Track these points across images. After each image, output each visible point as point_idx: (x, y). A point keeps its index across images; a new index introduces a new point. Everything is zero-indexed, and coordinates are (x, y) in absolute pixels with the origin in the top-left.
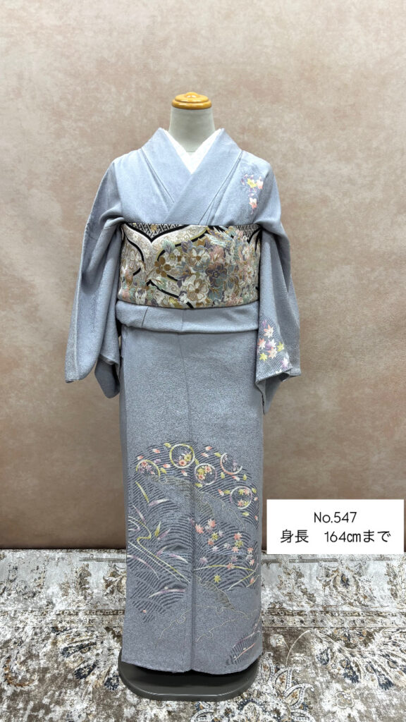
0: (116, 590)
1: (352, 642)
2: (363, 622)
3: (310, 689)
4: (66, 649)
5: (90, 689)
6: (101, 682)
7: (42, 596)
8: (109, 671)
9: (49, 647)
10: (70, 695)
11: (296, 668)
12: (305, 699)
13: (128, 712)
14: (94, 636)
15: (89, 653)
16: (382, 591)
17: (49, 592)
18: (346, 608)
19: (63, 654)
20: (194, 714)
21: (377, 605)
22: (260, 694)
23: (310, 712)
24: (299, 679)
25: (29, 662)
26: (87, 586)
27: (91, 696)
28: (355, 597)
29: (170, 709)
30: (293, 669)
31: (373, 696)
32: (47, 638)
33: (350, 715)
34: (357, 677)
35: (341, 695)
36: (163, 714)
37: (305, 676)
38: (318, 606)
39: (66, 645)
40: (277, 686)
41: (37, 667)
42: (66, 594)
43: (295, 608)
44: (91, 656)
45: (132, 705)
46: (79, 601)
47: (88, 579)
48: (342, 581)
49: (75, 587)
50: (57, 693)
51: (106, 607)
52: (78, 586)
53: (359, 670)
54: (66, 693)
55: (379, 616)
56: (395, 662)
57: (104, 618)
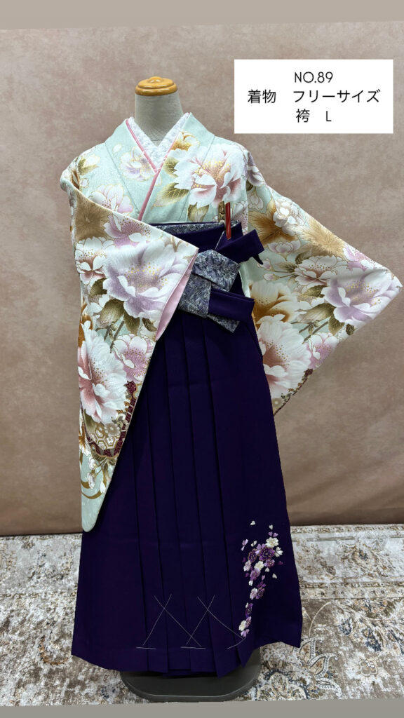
3: (334, 658)
11: (319, 638)
12: (330, 667)
18: (366, 579)
21: (397, 574)
22: (285, 664)
23: (335, 681)
24: (323, 649)
30: (316, 639)
34: (379, 646)
35: (364, 663)
37: (328, 646)
38: (338, 578)
40: (302, 656)
43: (315, 581)
53: (381, 639)
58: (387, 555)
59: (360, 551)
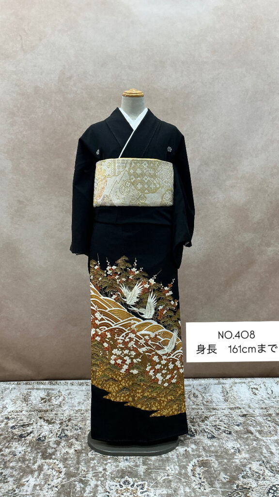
0: (47, 401)
1: (194, 420)
2: (203, 412)
4: (14, 426)
5: (28, 442)
6: (34, 439)
8: (39, 435)
9: (3, 425)
10: (15, 444)
13: (50, 451)
14: (32, 421)
15: (28, 428)
16: (219, 400)
17: (5, 403)
18: (194, 407)
19: (12, 428)
21: (214, 404)
26: (29, 400)
27: (28, 445)
28: (201, 402)
29: (76, 449)
31: (202, 442)
32: (2, 422)
33: (186, 450)
34: (194, 435)
36: (72, 451)
39: (14, 425)
42: (15, 403)
44: (29, 429)
45: (52, 448)
46: (23, 406)
47: (30, 398)
48: (194, 396)
49: (21, 401)
50: (7, 444)
51: (41, 409)
52: (23, 400)
53: (196, 432)
54: (12, 444)
55: (214, 410)
56: (219, 428)
57: (39, 413)
58: (210, 396)
59: (194, 394)
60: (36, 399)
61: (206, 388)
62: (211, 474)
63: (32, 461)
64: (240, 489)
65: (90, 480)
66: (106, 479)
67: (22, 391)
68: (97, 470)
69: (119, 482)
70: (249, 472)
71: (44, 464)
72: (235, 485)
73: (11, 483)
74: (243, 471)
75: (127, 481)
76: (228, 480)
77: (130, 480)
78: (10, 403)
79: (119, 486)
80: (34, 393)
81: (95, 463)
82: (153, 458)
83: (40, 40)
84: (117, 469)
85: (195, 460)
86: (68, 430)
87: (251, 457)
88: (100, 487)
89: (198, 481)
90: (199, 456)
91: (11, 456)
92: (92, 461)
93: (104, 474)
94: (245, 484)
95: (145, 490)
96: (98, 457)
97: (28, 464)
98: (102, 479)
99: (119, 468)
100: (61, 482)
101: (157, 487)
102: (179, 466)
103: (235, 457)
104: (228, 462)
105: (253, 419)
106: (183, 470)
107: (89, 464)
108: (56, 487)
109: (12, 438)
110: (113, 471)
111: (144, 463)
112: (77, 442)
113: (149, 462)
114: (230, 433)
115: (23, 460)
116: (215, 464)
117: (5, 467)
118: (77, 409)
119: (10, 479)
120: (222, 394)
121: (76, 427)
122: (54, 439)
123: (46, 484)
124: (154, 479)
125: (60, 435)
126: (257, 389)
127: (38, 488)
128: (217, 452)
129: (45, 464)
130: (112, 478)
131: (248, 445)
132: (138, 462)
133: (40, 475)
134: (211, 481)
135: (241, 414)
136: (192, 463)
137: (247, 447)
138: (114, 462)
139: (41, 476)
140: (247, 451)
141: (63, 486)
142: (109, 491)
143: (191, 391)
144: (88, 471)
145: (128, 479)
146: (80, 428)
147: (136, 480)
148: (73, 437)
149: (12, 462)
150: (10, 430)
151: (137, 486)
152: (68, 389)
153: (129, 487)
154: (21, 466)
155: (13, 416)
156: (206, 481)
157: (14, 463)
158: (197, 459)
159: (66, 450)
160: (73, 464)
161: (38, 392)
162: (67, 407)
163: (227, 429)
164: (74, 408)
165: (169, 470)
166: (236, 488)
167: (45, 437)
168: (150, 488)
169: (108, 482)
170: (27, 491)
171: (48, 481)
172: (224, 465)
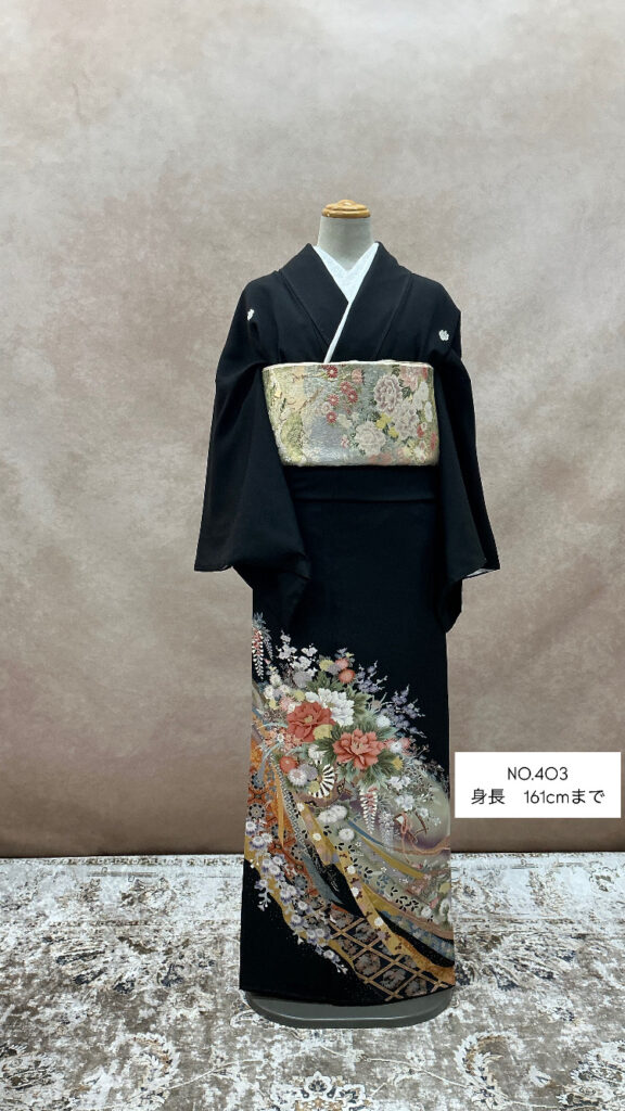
0: (136, 902)
1: (468, 947)
2: (487, 927)
4: (64, 957)
5: (95, 993)
6: (109, 987)
7: (29, 908)
8: (120, 978)
9: (38, 954)
10: (65, 998)
13: (143, 1013)
14: (103, 946)
15: (94, 962)
17: (41, 904)
19: (58, 962)
20: (236, 1013)
25: (10, 969)
26: (95, 899)
27: (94, 1000)
28: (483, 906)
29: (203, 1010)
31: (487, 997)
32: (37, 948)
33: (450, 1015)
36: (193, 1014)
39: (62, 954)
41: (21, 973)
42: (65, 905)
44: (98, 965)
45: (150, 1007)
46: (82, 913)
47: (97, 893)
48: (466, 892)
49: (79, 901)
50: (48, 997)
51: (121, 918)
52: (83, 899)
54: (60, 997)
55: (512, 922)
56: (525, 966)
57: (117, 929)
60: (110, 897)
61: (493, 876)
62: (509, 1069)
63: (104, 1038)
64: (577, 1105)
65: (236, 1079)
66: (271, 1078)
67: (80, 879)
68: (250, 1057)
69: (301, 1085)
70: (596, 1066)
71: (131, 1042)
72: (565, 1096)
73: (57, 1085)
74: (580, 1063)
75: (318, 1082)
76: (548, 1083)
77: (326, 1080)
78: (53, 905)
79: (299, 1094)
80: (106, 882)
81: (246, 1042)
82: (377, 1032)
83: (119, 95)
84: (296, 1055)
85: (471, 1039)
86: (182, 967)
87: (599, 1032)
88: (257, 1094)
89: (479, 1084)
90: (481, 1029)
91: (58, 1024)
92: (238, 1038)
93: (266, 1066)
94: (587, 1093)
95: (360, 1103)
96: (253, 1027)
97: (95, 1043)
98: (264, 1077)
99: (300, 1054)
100: (171, 1084)
101: (386, 1097)
102: (435, 1050)
103: (563, 1031)
104: (547, 1041)
105: (602, 944)
106: (445, 1062)
107: (231, 1044)
108: (161, 1095)
109: (60, 984)
110: (287, 1060)
111: (356, 1044)
112: (203, 994)
113: (368, 1041)
114: (550, 977)
115: (85, 1033)
116: (518, 1047)
117: (45, 1050)
118: (202, 919)
119: (55, 1076)
120: (531, 890)
121: (201, 960)
122: (151, 987)
123: (136, 1087)
124: (378, 1081)
125: (166, 977)
126: (608, 879)
127: (118, 1095)
128: (521, 1019)
129: (135, 1044)
130: (284, 1076)
131: (591, 1005)
132: (343, 1041)
133: (122, 1067)
134: (509, 1086)
135: (574, 933)
136: (465, 1044)
137: (590, 1009)
138: (287, 1040)
139: (126, 1070)
140: (590, 1017)
141: (174, 1093)
142: (278, 1104)
143: (458, 882)
144: (229, 1061)
145: (322, 1078)
146: (211, 963)
147: (338, 1082)
148: (195, 981)
149: (59, 1038)
150: (54, 965)
151: (342, 1095)
152: (182, 875)
153: (325, 1097)
154: (79, 1048)
155: (59, 934)
156: (499, 1085)
157: (64, 1040)
158: (477, 1034)
159: (181, 1012)
160: (197, 1042)
161: (115, 880)
162: (180, 915)
163: (542, 968)
164: (197, 917)
165: (412, 1059)
166: (566, 1103)
167: (132, 982)
168: (370, 1099)
169: (276, 1084)
170: (93, 1105)
171: (142, 1080)
172: (537, 1049)
